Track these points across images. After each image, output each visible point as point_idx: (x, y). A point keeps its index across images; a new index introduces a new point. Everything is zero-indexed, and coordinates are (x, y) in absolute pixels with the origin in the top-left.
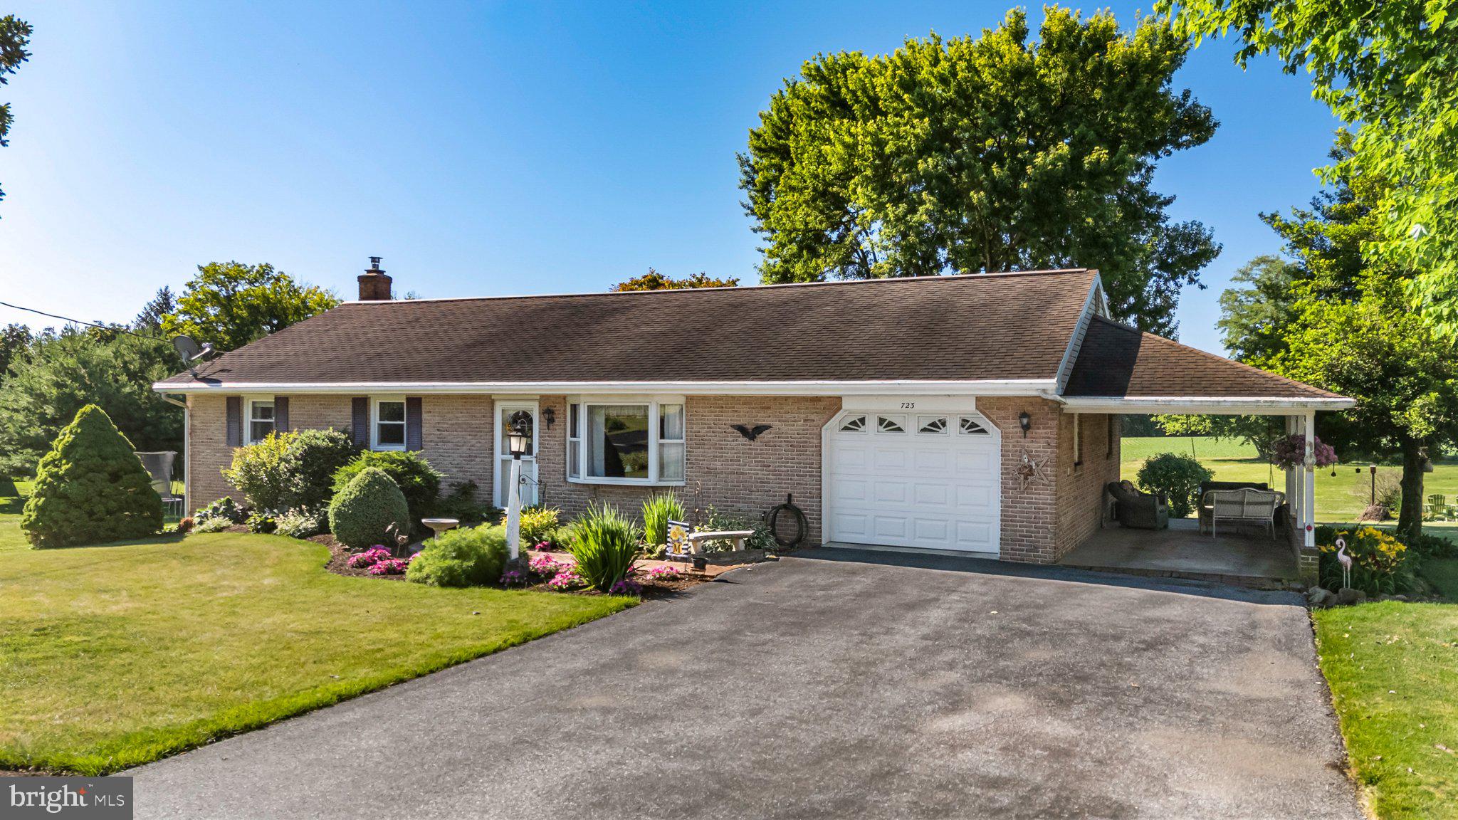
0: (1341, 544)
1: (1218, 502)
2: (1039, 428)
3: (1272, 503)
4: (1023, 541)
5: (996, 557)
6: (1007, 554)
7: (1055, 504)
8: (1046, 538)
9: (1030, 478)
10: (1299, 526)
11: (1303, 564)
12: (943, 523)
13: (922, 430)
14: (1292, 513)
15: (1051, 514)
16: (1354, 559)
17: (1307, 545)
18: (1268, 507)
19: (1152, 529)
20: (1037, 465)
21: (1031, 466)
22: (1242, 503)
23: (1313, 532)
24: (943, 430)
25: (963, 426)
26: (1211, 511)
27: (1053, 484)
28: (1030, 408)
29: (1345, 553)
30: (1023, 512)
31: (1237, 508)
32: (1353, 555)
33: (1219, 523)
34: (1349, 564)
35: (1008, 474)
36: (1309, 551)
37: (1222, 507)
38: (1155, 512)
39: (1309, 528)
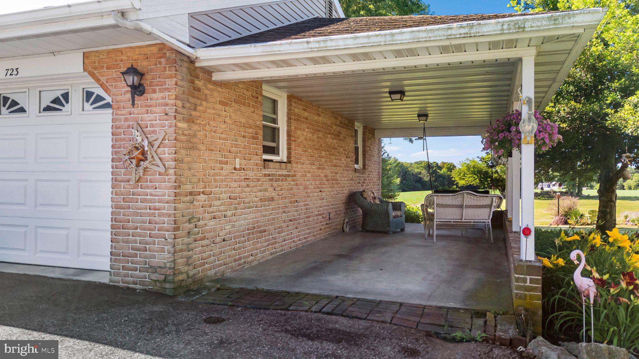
0: (579, 258)
1: (438, 205)
2: (154, 92)
3: (490, 206)
4: (136, 255)
5: (105, 279)
6: (118, 275)
7: (174, 201)
8: (163, 250)
9: (143, 164)
10: (515, 229)
11: (518, 288)
12: (64, 232)
13: (45, 110)
14: (509, 216)
15: (169, 215)
16: (600, 283)
17: (523, 258)
18: (487, 210)
19: (386, 233)
20: (151, 144)
21: (143, 147)
22: (461, 206)
23: (532, 238)
24: (67, 107)
25: (88, 101)
26: (433, 215)
27: (172, 171)
28: (145, 63)
29: (586, 274)
30: (136, 214)
31: (457, 211)
32: (597, 275)
33: (441, 226)
34: (593, 292)
35: (120, 160)
36: (529, 268)
37: (442, 210)
38: (389, 217)
39: (527, 232)
